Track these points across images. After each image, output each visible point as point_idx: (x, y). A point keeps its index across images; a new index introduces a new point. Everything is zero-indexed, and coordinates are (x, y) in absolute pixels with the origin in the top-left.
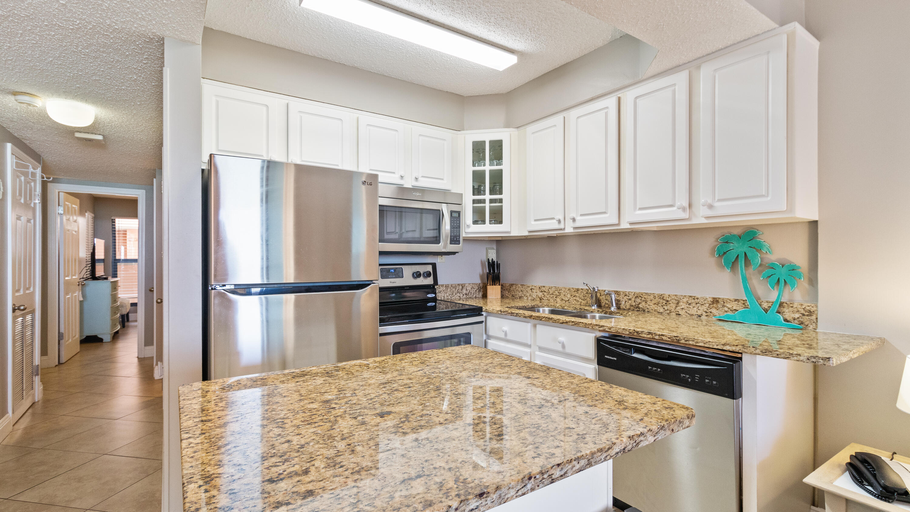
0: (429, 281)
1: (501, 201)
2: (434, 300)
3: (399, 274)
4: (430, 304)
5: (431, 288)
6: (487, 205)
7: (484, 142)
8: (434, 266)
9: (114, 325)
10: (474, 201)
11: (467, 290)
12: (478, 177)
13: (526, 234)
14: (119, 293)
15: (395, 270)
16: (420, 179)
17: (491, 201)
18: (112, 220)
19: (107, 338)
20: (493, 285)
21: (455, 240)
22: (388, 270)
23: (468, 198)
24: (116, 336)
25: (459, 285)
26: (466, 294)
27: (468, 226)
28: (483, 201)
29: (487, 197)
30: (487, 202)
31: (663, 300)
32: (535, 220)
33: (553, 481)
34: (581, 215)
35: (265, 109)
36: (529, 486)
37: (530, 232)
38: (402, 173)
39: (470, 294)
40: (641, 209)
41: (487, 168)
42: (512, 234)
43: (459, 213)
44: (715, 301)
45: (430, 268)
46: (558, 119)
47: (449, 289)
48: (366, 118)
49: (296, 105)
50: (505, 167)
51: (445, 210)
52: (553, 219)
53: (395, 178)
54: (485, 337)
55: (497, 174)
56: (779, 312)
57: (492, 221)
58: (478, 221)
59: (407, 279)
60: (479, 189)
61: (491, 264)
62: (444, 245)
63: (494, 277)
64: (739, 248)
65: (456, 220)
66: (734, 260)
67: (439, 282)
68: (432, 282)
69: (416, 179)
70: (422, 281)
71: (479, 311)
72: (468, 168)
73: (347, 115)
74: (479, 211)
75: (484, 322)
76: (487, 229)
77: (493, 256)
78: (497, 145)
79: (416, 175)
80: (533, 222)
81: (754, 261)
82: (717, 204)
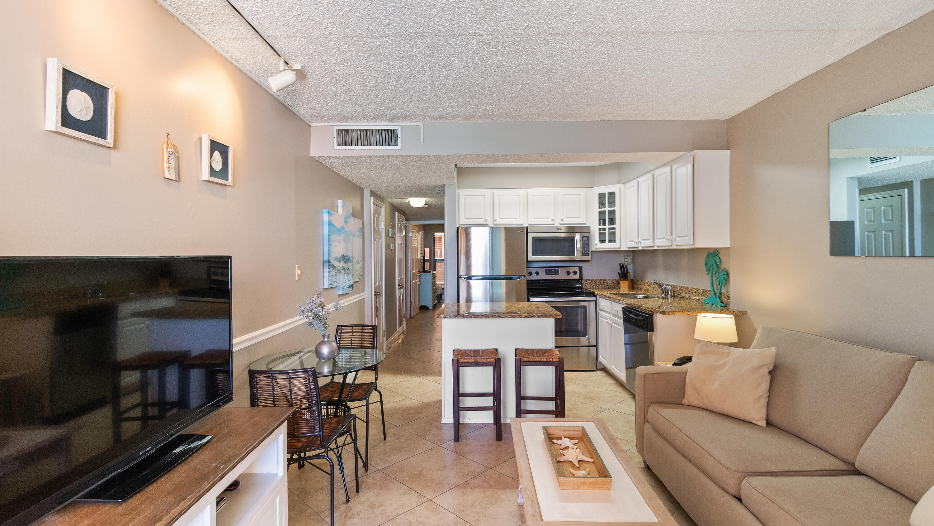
0: (577, 277)
1: (614, 229)
2: (581, 288)
3: (557, 272)
4: (577, 291)
5: (580, 280)
6: (607, 231)
7: (605, 193)
8: (580, 268)
9: (434, 300)
10: (600, 229)
11: (607, 283)
12: (601, 213)
13: (627, 249)
14: (436, 281)
15: (555, 270)
16: (565, 219)
17: (610, 229)
19: (431, 307)
20: (623, 280)
21: (585, 251)
22: (550, 270)
23: (595, 228)
24: (435, 306)
25: (601, 280)
26: (607, 286)
27: (596, 244)
28: (605, 229)
29: (607, 226)
30: (607, 229)
31: (688, 290)
32: (630, 241)
34: (643, 240)
35: (483, 197)
37: (629, 248)
38: (553, 218)
39: (610, 286)
40: (658, 238)
41: (607, 209)
42: (622, 249)
43: (588, 237)
44: (704, 291)
45: (577, 269)
46: (634, 183)
47: (594, 282)
48: (531, 191)
49: (497, 192)
50: (617, 208)
51: (578, 237)
52: (633, 241)
53: (549, 221)
54: (598, 310)
55: (612, 213)
56: (720, 298)
57: (610, 241)
58: (602, 241)
59: (562, 275)
60: (602, 221)
61: (622, 266)
62: (578, 256)
63: (624, 275)
64: (711, 261)
65: (586, 241)
66: (709, 268)
67: (585, 277)
68: (578, 278)
69: (562, 220)
70: (572, 276)
71: (593, 294)
72: (596, 210)
73: (521, 192)
74: (602, 235)
75: (596, 301)
76: (607, 246)
77: (628, 261)
78: (612, 195)
79: (561, 218)
80: (629, 243)
81: (715, 268)
82: (677, 239)
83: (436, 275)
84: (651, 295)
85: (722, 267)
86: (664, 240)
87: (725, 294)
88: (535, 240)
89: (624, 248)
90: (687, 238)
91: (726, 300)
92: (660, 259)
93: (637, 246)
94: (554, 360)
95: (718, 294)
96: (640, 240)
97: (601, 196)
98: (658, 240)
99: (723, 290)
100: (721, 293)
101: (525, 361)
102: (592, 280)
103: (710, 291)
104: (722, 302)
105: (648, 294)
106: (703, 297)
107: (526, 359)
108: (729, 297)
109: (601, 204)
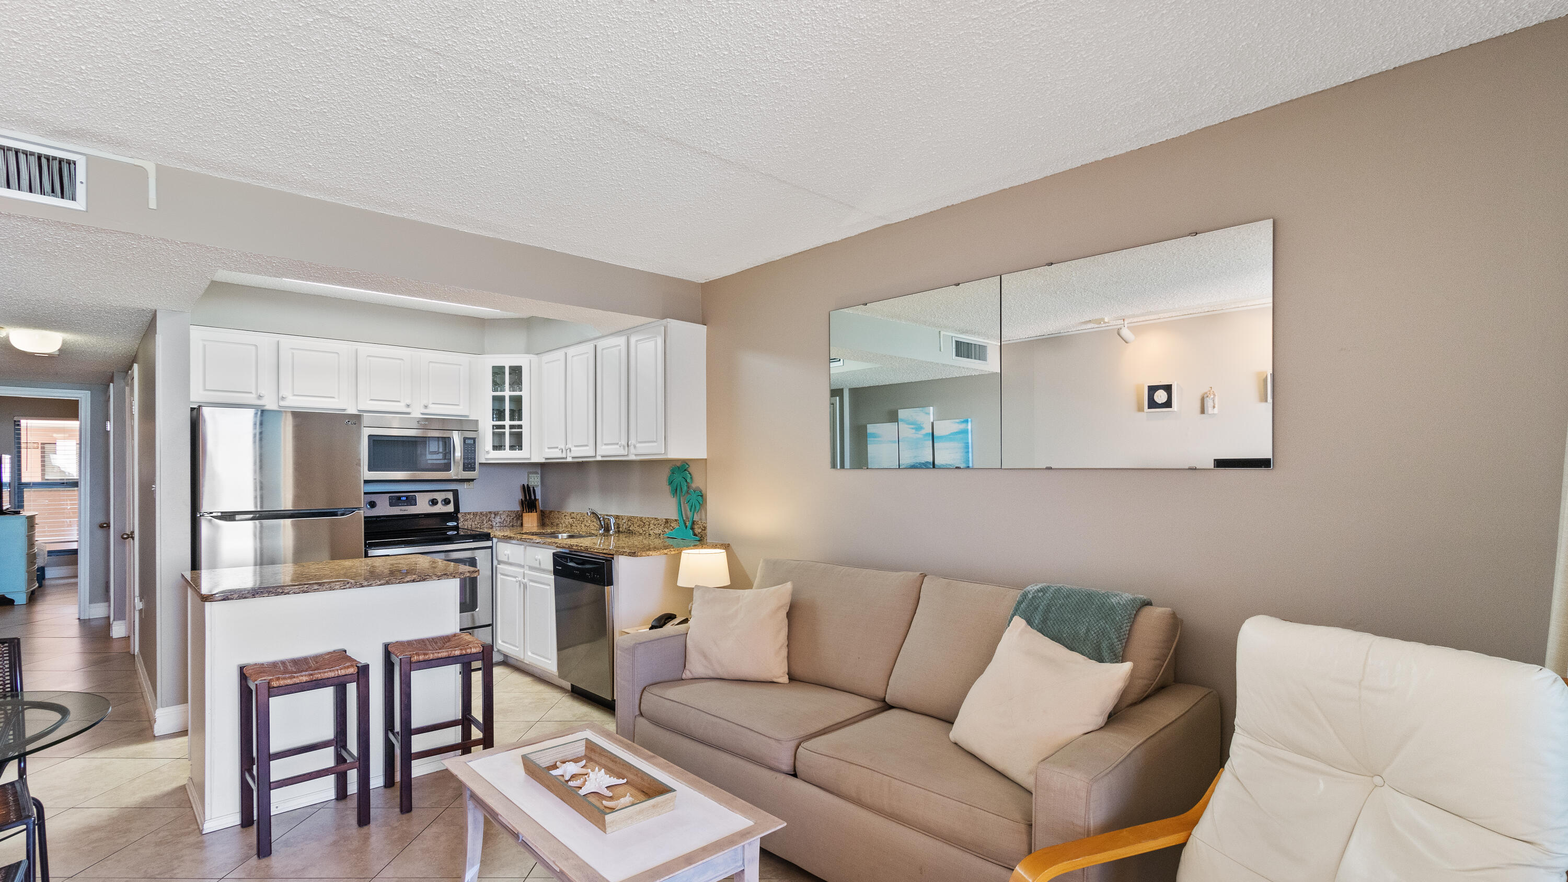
0: (450, 508)
1: (520, 427)
2: (456, 528)
3: (411, 501)
4: (450, 533)
5: (453, 516)
6: (507, 431)
7: (504, 367)
8: (455, 493)
9: (30, 582)
10: (495, 427)
11: (501, 518)
12: (499, 400)
13: (543, 460)
14: (36, 534)
15: (407, 497)
16: (430, 406)
17: (512, 427)
18: (15, 421)
19: (20, 598)
20: (529, 512)
21: (469, 465)
22: (399, 498)
23: (486, 424)
24: (32, 598)
25: (490, 512)
26: (500, 522)
27: (488, 452)
28: (503, 427)
29: (507, 422)
30: (507, 427)
31: (643, 522)
32: (549, 448)
33: (363, 587)
34: (576, 446)
35: (253, 347)
36: (347, 586)
37: (546, 459)
38: (408, 402)
39: (505, 522)
40: (605, 444)
41: (507, 393)
42: (533, 461)
43: (474, 439)
44: (667, 521)
45: (450, 496)
46: (559, 354)
47: (478, 517)
48: (366, 349)
49: (287, 342)
50: (525, 394)
51: (457, 438)
52: (557, 447)
53: (400, 407)
54: (495, 562)
55: (517, 401)
56: (692, 529)
57: (512, 448)
58: (498, 447)
59: (422, 506)
60: (499, 414)
61: (527, 490)
62: (456, 472)
63: (529, 502)
64: (678, 478)
65: (470, 446)
66: (675, 488)
67: (463, 509)
68: (452, 510)
69: (426, 407)
70: (439, 509)
71: (487, 537)
72: (487, 393)
73: (344, 347)
74: (498, 436)
75: (491, 547)
76: (507, 455)
77: (535, 481)
78: (516, 371)
79: (425, 402)
80: (547, 450)
81: (685, 488)
82: (638, 445)
83: (37, 521)
84: (581, 533)
85: (694, 485)
86: (618, 446)
87: (699, 523)
88: (375, 441)
89: (536, 459)
90: (655, 444)
91: (700, 530)
92: (593, 477)
93: (564, 456)
94: (474, 650)
95: (689, 524)
96: (569, 446)
97: (498, 372)
98: (604, 447)
99: (696, 518)
100: (693, 523)
101: (419, 662)
102: (475, 514)
103: (676, 520)
104: (695, 535)
105: (576, 531)
106: (666, 530)
107: (421, 658)
108: (705, 528)
109: (497, 384)
